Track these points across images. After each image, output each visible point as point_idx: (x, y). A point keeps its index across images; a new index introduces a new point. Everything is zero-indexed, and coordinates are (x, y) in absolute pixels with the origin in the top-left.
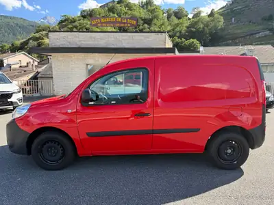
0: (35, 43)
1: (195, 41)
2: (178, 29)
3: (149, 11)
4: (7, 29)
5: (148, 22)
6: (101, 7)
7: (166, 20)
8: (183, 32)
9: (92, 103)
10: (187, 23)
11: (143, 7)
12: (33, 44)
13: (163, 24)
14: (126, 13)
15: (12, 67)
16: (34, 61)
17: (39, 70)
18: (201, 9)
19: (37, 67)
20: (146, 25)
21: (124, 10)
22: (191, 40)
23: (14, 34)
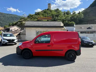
0: (20, 23)
1: (73, 22)
2: (67, 18)
3: (57, 12)
4: (11, 18)
5: (57, 16)
6: (42, 11)
7: (63, 15)
8: (69, 19)
9: (37, 43)
10: (70, 16)
11: (55, 11)
12: (19, 23)
13: (62, 17)
14: (50, 13)
15: (12, 30)
16: (19, 29)
17: (21, 32)
18: (75, 11)
19: (20, 31)
20: (56, 17)
21: (49, 12)
22: (72, 22)
23: (13, 20)
